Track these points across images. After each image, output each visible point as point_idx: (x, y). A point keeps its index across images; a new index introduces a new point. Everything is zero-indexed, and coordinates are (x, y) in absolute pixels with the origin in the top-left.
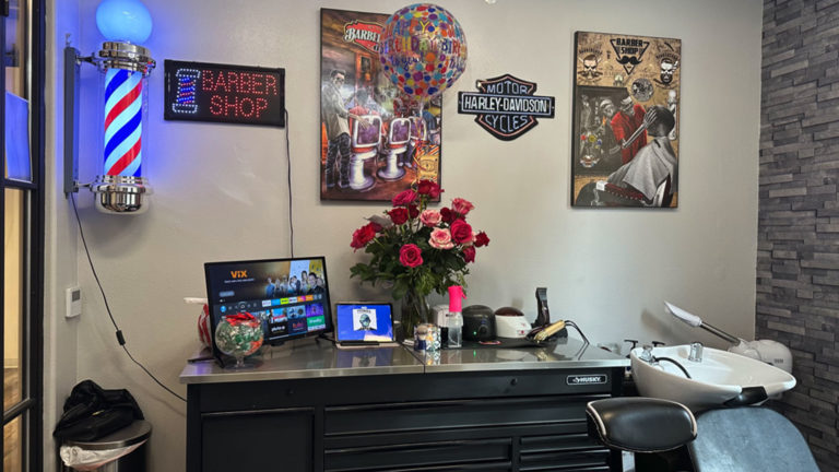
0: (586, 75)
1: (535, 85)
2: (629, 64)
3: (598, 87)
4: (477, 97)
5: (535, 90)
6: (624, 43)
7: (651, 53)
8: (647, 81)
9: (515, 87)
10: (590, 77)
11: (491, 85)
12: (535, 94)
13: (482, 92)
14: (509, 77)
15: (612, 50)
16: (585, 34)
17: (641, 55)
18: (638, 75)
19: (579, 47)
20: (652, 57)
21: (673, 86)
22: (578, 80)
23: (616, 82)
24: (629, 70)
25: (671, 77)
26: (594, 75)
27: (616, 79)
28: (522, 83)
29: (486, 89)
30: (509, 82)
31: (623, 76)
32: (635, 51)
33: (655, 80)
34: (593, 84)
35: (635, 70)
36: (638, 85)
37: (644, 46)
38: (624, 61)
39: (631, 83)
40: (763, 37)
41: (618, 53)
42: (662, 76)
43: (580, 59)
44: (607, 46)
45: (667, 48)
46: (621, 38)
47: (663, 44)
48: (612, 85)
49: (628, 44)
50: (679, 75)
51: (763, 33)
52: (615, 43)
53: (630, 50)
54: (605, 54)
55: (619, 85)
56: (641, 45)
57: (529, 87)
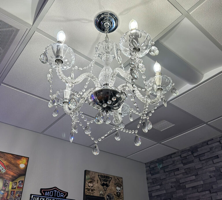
0: (89, 190)
1: (67, 193)
2: (105, 186)
3: (93, 196)
4: (40, 198)
5: (67, 196)
6: (103, 177)
7: (112, 182)
8: (112, 194)
9: (58, 193)
10: (90, 191)
11: (47, 191)
12: (67, 198)
13: (42, 195)
14: (56, 188)
15: (99, 180)
16: (89, 171)
17: (109, 183)
18: (108, 192)
19: (87, 177)
20: (113, 184)
21: (121, 197)
22: (86, 192)
23: (101, 194)
24: (105, 189)
25: (120, 193)
26: (92, 191)
27: (101, 193)
28: (61, 191)
29: (45, 194)
30: (56, 191)
31: (103, 192)
32: (107, 181)
33: (115, 194)
34: (92, 195)
35: (107, 189)
36: (109, 196)
37: (110, 179)
38: (103, 185)
39: (106, 195)
40: (147, 180)
41: (101, 181)
42: (117, 193)
43: (87, 182)
44: (97, 178)
45: (118, 181)
46: (102, 175)
47: (117, 179)
48: (99, 196)
49: (105, 177)
50: (123, 193)
51: (147, 178)
52: (100, 176)
53: (105, 180)
54: (96, 181)
55: (101, 196)
56: (109, 178)
57: (65, 194)
